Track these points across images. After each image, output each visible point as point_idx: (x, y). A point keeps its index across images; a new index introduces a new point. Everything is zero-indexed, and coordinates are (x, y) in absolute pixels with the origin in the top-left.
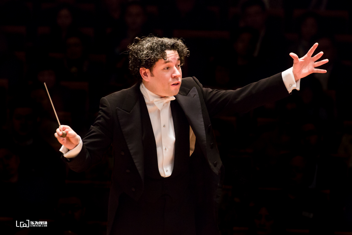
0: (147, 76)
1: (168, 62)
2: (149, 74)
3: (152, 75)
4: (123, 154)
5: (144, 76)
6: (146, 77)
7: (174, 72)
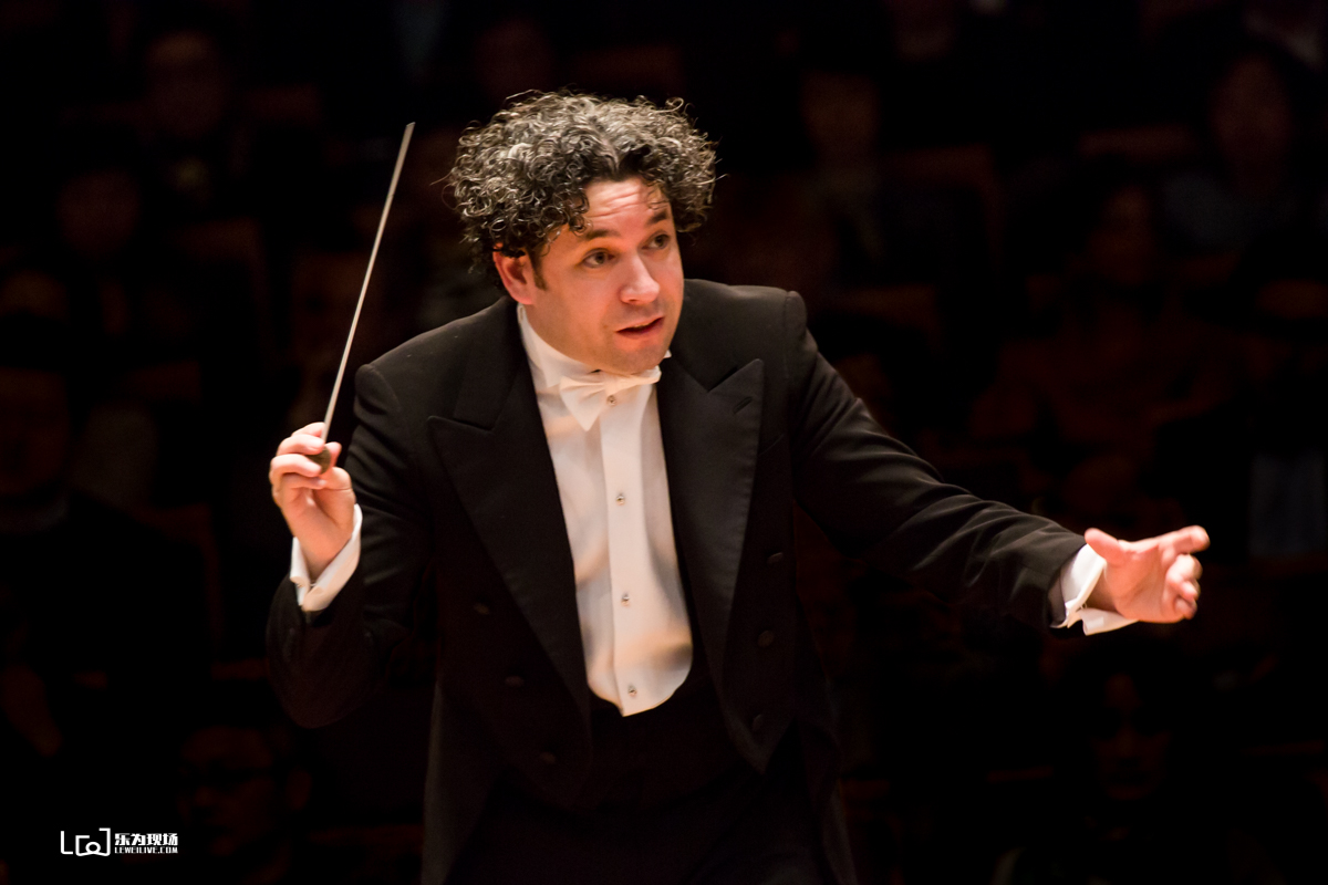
0: (523, 281)
1: (601, 233)
2: (528, 275)
3: (541, 284)
4: (483, 610)
5: (510, 278)
6: (517, 284)
7: (630, 279)
